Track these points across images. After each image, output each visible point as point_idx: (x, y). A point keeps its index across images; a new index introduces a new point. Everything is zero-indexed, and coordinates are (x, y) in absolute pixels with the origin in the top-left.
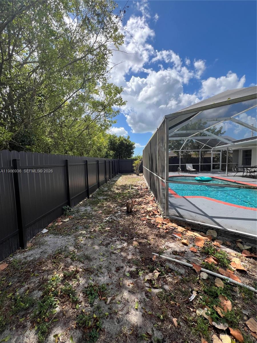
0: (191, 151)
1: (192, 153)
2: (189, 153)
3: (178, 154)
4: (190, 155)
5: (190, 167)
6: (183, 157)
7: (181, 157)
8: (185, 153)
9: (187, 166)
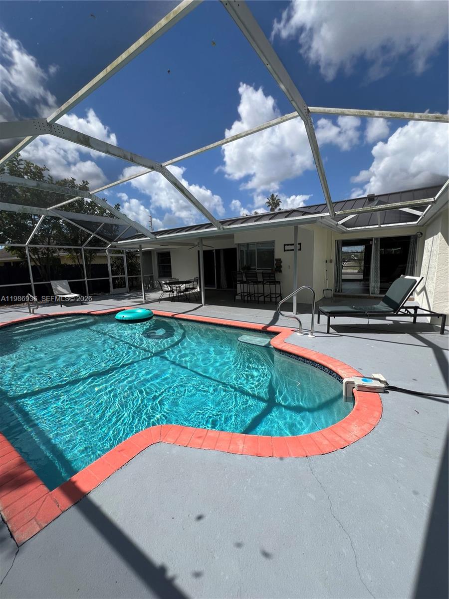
0: (60, 249)
1: (61, 254)
2: (55, 254)
3: (23, 256)
4: (58, 260)
5: (63, 287)
6: (39, 264)
7: (33, 264)
8: (43, 254)
9: (53, 287)
